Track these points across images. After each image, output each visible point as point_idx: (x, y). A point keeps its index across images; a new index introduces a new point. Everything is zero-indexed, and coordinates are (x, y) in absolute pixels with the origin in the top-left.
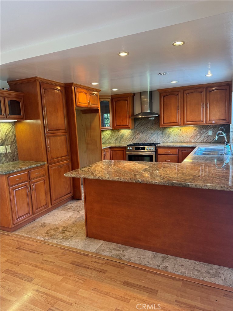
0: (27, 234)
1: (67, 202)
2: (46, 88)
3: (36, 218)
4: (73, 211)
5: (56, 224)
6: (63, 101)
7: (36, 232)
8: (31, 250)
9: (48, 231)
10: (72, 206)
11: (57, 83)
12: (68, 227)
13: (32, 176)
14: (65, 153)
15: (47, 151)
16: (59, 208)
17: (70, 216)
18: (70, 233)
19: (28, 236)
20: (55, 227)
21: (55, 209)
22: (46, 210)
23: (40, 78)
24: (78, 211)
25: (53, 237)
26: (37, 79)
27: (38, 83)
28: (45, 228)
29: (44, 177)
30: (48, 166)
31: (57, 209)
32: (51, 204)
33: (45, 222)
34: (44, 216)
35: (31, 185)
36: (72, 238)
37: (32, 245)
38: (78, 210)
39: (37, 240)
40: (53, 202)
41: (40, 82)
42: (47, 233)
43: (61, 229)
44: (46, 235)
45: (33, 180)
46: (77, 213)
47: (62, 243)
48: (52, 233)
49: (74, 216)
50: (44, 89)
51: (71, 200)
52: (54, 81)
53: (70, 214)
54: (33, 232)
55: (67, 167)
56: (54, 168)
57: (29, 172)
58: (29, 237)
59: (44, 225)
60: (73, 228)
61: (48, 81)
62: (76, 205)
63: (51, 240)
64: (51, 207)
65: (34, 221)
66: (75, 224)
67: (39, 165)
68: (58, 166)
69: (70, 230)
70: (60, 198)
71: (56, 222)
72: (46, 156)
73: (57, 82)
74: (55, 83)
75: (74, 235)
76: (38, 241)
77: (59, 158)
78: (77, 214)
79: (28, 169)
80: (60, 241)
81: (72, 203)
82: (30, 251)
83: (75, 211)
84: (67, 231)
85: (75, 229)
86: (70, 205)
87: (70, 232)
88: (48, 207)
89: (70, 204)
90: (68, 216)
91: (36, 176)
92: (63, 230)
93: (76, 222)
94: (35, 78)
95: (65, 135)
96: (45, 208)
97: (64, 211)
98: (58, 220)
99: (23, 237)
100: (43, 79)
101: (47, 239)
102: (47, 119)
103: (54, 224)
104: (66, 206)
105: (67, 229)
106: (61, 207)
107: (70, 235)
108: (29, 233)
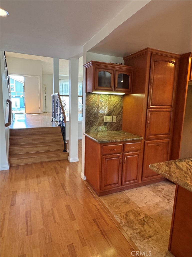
0: (109, 206)
1: (159, 182)
2: (157, 60)
3: (124, 189)
4: (163, 196)
5: (140, 206)
6: (174, 74)
7: (117, 208)
8: (103, 230)
9: (128, 211)
10: (163, 190)
11: (171, 55)
12: (150, 218)
13: (126, 149)
14: (167, 131)
15: (147, 127)
16: (150, 186)
17: (158, 203)
18: (150, 230)
19: (109, 208)
20: (137, 210)
21: (145, 185)
22: (134, 184)
23: (152, 49)
24: (168, 200)
25: (130, 224)
26: (148, 50)
27: (149, 55)
28: (128, 206)
29: (138, 152)
30: (145, 142)
31: (147, 186)
32: (142, 180)
33: (131, 198)
34: (133, 189)
35: (124, 158)
36: (149, 239)
37: (106, 223)
38: (168, 198)
39: (114, 218)
40: (144, 179)
41: (151, 54)
42: (126, 215)
43: (142, 216)
44: (125, 216)
45: (127, 153)
46: (166, 201)
47: (136, 241)
48: (131, 218)
49: (162, 205)
50: (155, 61)
51: (165, 181)
52: (168, 52)
53: (158, 200)
54: (115, 206)
55: (165, 146)
56: (150, 145)
57: (124, 144)
58: (109, 211)
59: (127, 202)
60: (155, 223)
61: (161, 53)
62: (168, 189)
63: (127, 227)
64: (141, 183)
65: (122, 192)
66: (159, 218)
67: (135, 139)
68: (155, 144)
69: (152, 225)
70: (153, 176)
71: (141, 204)
72: (144, 131)
73: (172, 53)
74: (169, 54)
75: (153, 236)
76: (114, 221)
77: (158, 135)
78: (166, 203)
79: (123, 141)
80: (135, 236)
81: (165, 185)
82: (101, 231)
83: (165, 197)
84: (147, 223)
85: (157, 225)
86: (161, 187)
87: (150, 227)
88: (138, 182)
89: (162, 185)
90: (155, 201)
91: (130, 150)
92: (144, 220)
93: (162, 214)
94: (147, 49)
95: (170, 112)
96: (135, 182)
97: (153, 192)
98: (143, 201)
99: (104, 207)
100: (156, 50)
101: (123, 223)
102: (152, 94)
103: (138, 205)
104: (157, 186)
105: (148, 220)
106: (152, 185)
107: (149, 234)
108: (111, 204)
